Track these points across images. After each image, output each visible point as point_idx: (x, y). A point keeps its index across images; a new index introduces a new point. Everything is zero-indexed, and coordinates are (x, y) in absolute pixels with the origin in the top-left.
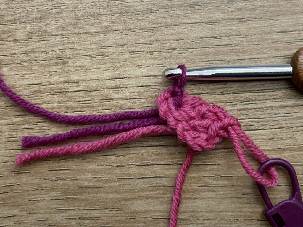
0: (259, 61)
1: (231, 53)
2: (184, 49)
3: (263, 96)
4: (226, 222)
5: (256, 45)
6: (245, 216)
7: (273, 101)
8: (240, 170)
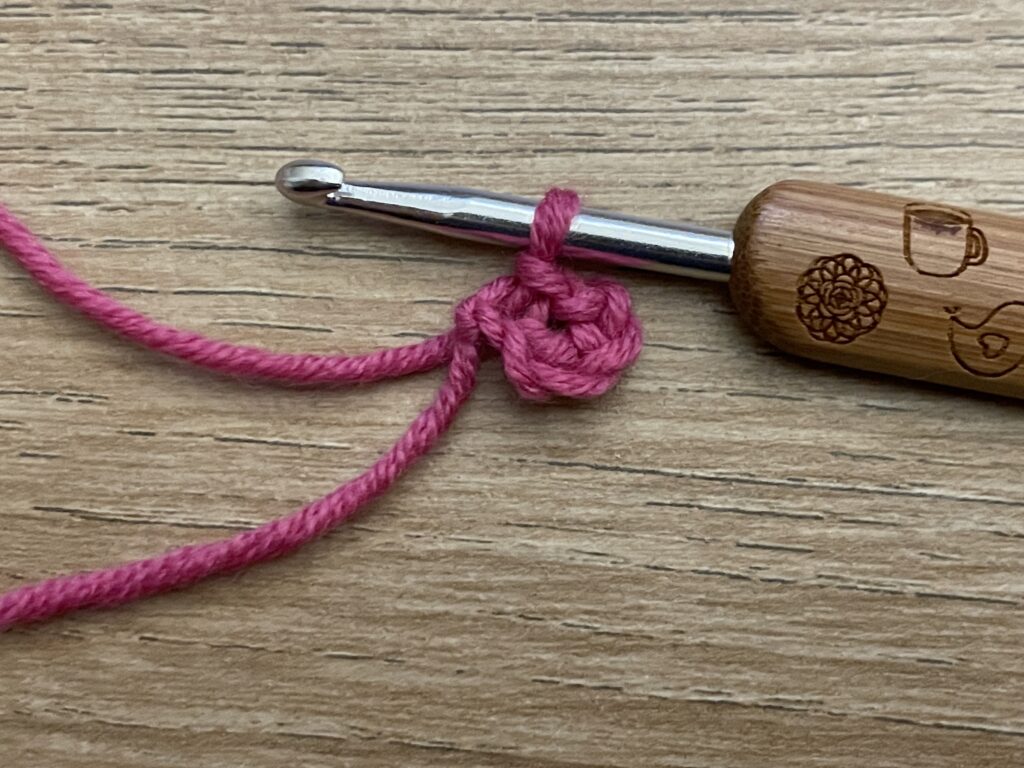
3: (645, 34)
4: (481, 468)
6: (551, 451)
7: (679, 54)
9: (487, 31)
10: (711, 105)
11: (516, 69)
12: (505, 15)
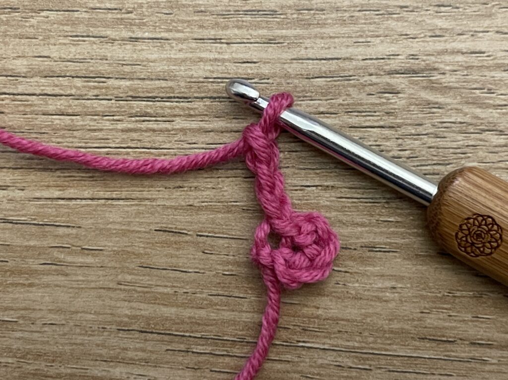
0: (169, 44)
1: (118, 24)
2: (33, 10)
3: (170, 108)
4: (83, 332)
5: (165, 14)
6: (119, 323)
7: (188, 119)
8: (117, 239)
9: (89, 105)
10: (204, 146)
11: (104, 126)
12: (98, 97)
